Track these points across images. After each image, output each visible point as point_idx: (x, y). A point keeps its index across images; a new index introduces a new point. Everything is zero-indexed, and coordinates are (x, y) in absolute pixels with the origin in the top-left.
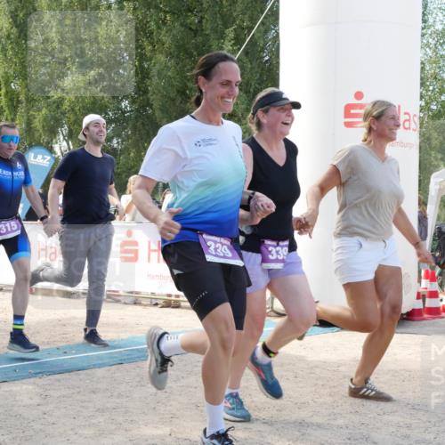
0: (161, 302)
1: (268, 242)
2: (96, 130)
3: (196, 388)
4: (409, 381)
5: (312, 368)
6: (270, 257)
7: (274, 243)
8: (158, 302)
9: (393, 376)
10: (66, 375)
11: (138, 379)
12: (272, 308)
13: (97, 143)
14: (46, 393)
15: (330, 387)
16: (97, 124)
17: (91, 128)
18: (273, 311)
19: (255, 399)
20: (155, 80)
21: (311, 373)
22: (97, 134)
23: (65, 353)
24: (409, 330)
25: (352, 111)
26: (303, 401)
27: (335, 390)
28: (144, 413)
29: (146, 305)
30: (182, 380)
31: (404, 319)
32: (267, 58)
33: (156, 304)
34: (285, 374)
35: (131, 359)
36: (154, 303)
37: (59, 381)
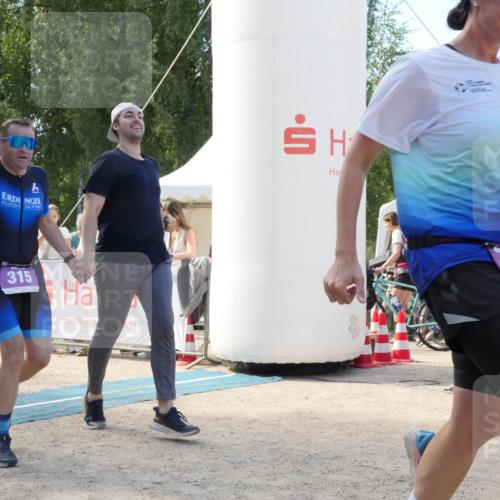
0: (79, 349)
2: (128, 121)
3: (118, 447)
4: (357, 434)
5: (250, 423)
8: (76, 349)
9: (339, 430)
11: (51, 438)
12: (206, 355)
13: (132, 139)
15: (271, 444)
16: (129, 114)
17: (123, 120)
18: (207, 358)
19: (185, 459)
21: (250, 428)
22: (131, 127)
24: (357, 378)
25: (293, 136)
26: (239, 459)
27: (275, 447)
28: (58, 477)
29: (62, 353)
30: (103, 439)
31: (352, 366)
32: (199, 75)
33: (74, 352)
34: (220, 429)
35: (44, 415)
36: (72, 349)
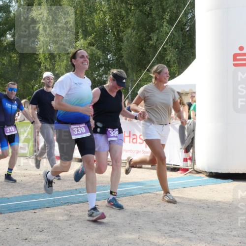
1: (109, 129)
5: (217, 203)
6: (111, 135)
7: (112, 130)
10: (81, 204)
12: (193, 168)
14: (71, 214)
15: (228, 213)
18: (194, 170)
19: (185, 219)
20: (125, 43)
21: (217, 205)
23: (76, 190)
26: (212, 221)
27: (231, 215)
28: (124, 226)
32: (187, 29)
34: (202, 205)
37: (77, 207)
